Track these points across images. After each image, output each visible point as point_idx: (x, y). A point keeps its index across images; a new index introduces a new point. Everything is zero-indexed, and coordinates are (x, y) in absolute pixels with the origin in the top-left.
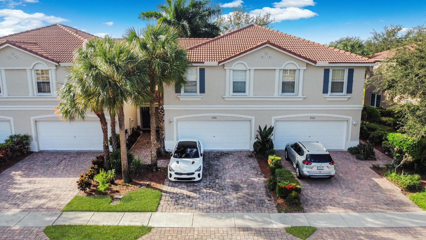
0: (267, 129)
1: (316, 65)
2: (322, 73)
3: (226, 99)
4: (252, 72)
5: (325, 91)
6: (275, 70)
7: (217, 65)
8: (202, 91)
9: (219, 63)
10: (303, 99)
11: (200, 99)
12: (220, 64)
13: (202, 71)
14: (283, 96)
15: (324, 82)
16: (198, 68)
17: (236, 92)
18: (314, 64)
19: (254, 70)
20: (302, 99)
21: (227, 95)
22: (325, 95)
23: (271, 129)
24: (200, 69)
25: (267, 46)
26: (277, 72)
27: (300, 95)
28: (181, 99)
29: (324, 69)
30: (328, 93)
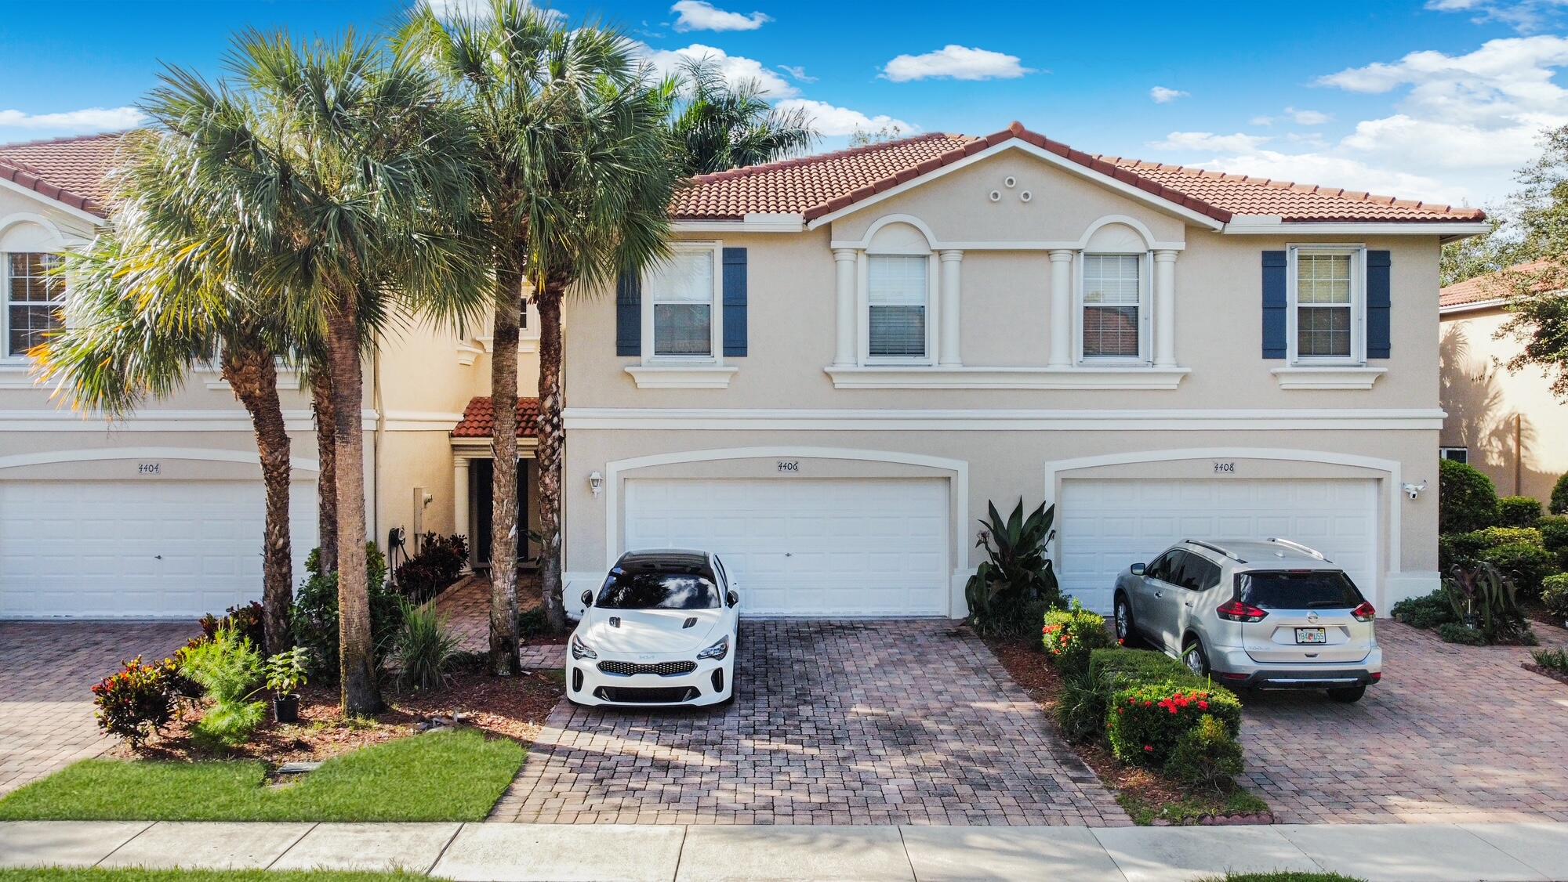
0: (1025, 519)
1: (1230, 229)
2: (1250, 269)
3: (840, 382)
4: (952, 264)
5: (1273, 348)
6: (1048, 253)
7: (799, 228)
8: (736, 345)
9: (810, 216)
10: (1177, 380)
11: (723, 382)
12: (814, 224)
13: (735, 262)
14: (1089, 366)
15: (1266, 308)
16: (718, 247)
17: (883, 353)
18: (1218, 225)
19: (959, 257)
20: (1173, 383)
21: (845, 363)
22: (1274, 365)
23: (1044, 518)
24: (725, 250)
25: (1014, 149)
26: (1060, 264)
27: (1165, 363)
28: (642, 381)
29: (1264, 254)
30: (1285, 358)
